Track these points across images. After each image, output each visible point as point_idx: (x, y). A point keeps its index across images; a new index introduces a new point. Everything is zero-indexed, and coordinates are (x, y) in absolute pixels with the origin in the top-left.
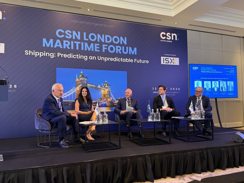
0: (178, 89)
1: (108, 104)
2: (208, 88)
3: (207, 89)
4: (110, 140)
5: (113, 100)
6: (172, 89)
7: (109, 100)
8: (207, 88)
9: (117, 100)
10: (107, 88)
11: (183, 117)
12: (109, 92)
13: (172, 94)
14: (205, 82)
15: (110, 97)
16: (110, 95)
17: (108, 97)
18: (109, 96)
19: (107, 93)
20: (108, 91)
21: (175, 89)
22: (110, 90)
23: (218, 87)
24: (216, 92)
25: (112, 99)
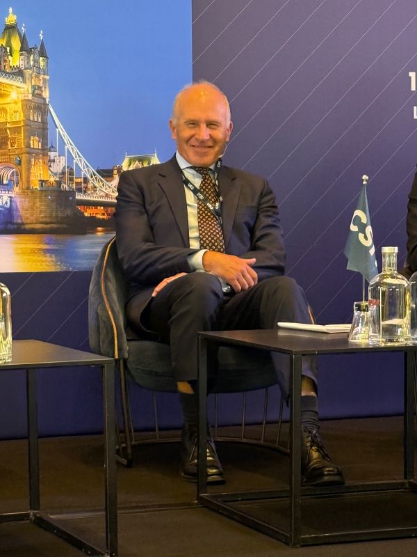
1: (29, 210)
4: (34, 504)
5: (69, 173)
7: (39, 173)
9: (107, 174)
10: (19, 73)
12: (42, 109)
15: (45, 150)
16: (42, 130)
17: (30, 152)
18: (36, 143)
19: (20, 117)
20: (26, 104)
22: (46, 94)
25: (60, 165)
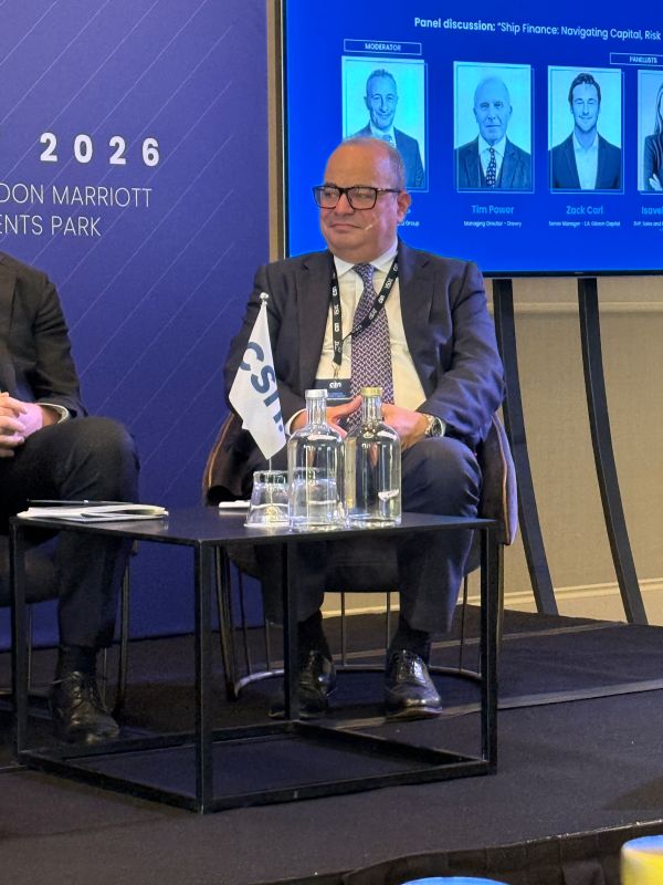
0: (133, 153)
2: (500, 148)
3: (485, 160)
6: (64, 150)
8: (483, 146)
11: (159, 510)
13: (66, 211)
14: (468, 77)
21: (103, 151)
23: (615, 139)
24: (588, 199)
